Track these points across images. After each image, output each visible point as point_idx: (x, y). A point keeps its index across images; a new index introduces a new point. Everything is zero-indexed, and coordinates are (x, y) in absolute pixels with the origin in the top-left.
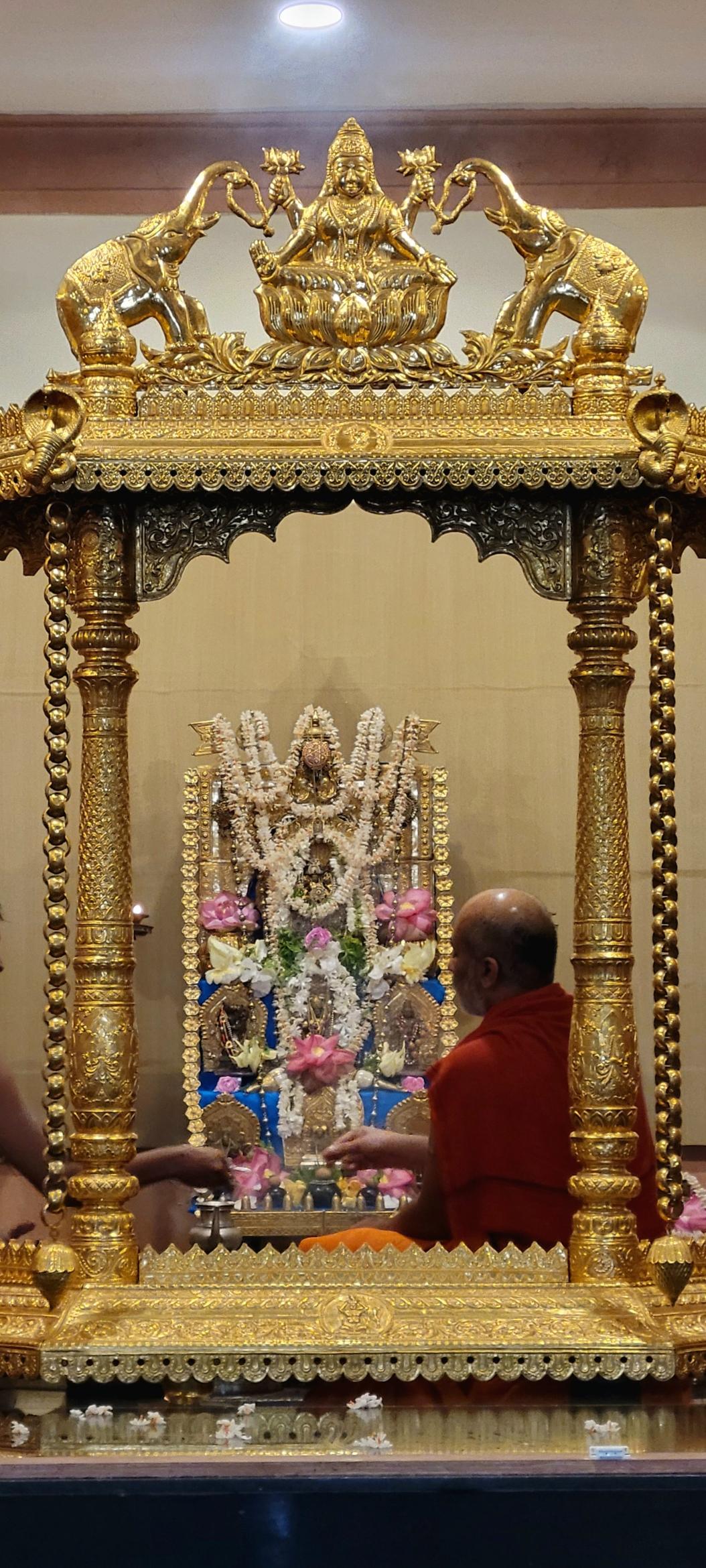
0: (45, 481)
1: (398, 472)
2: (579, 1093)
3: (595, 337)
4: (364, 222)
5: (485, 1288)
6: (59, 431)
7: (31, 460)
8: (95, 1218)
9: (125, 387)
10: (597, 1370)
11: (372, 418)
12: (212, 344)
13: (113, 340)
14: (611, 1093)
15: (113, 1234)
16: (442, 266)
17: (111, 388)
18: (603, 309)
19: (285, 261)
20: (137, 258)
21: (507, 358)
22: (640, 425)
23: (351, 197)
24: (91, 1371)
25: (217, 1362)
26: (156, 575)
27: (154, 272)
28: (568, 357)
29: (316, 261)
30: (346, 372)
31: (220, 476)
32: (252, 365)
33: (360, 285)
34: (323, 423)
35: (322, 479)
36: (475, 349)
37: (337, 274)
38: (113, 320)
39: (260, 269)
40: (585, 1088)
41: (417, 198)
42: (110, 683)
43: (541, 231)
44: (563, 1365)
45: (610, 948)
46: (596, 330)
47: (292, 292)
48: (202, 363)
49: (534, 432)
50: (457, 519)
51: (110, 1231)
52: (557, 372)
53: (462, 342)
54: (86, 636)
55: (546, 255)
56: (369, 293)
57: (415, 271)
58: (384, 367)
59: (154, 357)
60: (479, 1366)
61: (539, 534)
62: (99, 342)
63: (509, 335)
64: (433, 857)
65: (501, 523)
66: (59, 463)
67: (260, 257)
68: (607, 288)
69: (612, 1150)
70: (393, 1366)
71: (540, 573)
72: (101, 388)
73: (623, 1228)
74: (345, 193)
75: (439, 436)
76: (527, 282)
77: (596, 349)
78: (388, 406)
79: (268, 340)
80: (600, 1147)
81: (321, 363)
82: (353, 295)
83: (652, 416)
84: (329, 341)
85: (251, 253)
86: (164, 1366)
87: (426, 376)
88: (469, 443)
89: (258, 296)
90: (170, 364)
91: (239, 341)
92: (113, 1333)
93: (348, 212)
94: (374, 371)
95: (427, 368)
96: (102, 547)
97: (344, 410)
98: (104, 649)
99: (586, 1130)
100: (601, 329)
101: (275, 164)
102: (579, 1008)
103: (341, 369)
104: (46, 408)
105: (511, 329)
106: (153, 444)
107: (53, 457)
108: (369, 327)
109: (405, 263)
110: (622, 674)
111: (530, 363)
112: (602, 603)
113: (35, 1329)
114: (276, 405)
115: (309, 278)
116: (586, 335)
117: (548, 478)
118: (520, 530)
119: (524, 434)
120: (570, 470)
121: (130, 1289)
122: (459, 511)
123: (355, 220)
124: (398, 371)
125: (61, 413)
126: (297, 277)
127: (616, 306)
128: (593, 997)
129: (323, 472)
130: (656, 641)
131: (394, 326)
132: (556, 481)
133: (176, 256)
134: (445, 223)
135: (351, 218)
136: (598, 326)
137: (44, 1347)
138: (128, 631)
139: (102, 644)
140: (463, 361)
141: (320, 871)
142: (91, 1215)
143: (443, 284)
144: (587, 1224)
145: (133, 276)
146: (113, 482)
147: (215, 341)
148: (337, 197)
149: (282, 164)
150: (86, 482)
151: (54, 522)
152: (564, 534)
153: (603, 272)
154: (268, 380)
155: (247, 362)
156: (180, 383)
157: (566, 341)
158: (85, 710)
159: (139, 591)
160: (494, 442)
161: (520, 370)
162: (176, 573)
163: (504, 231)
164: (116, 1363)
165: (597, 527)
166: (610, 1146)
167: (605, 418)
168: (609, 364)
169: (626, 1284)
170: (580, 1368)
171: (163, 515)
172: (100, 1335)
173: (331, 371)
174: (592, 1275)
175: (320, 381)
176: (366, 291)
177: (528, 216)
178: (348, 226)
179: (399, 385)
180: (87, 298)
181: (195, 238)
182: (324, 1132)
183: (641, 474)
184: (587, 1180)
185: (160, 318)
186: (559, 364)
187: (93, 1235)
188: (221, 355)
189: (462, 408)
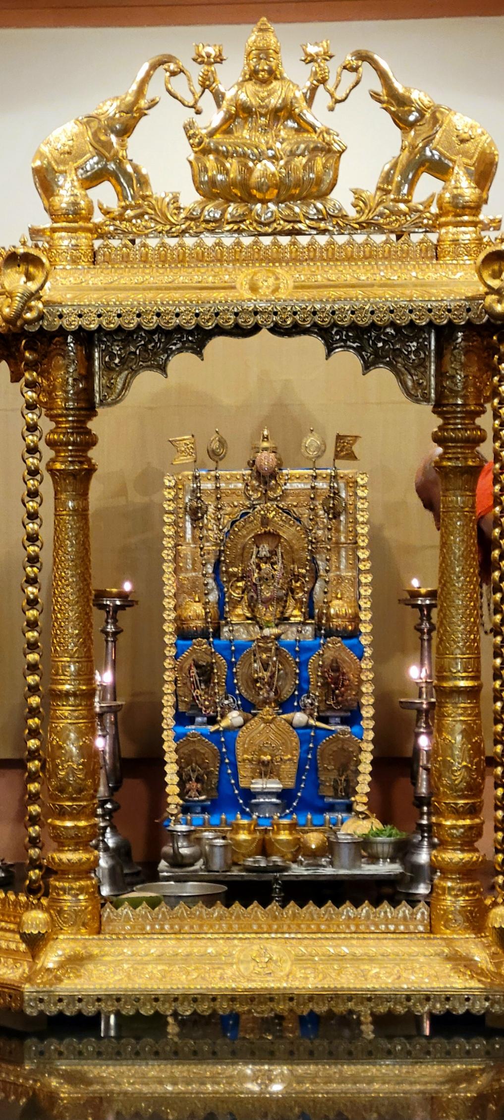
0: (19, 323)
1: (295, 313)
2: (438, 789)
3: (455, 197)
4: (274, 101)
5: (364, 939)
6: (29, 284)
7: (9, 306)
8: (66, 885)
9: (84, 240)
10: (447, 1007)
11: (277, 264)
12: (154, 202)
13: (75, 204)
14: (462, 790)
15: (81, 897)
16: (336, 138)
17: (74, 242)
18: (461, 173)
19: (211, 134)
20: (95, 134)
21: (387, 211)
22: (486, 274)
23: (264, 82)
24: (60, 1006)
25: (156, 1000)
26: (110, 387)
27: (108, 145)
28: (434, 209)
29: (236, 135)
30: (260, 223)
31: (155, 317)
32: (186, 218)
33: (270, 153)
34: (239, 269)
35: (236, 320)
36: (361, 204)
37: (252, 145)
38: (74, 187)
39: (191, 141)
40: (443, 786)
41: (315, 82)
42: (74, 474)
43: (413, 109)
44: (421, 1004)
45: (463, 678)
46: (455, 191)
47: (216, 159)
48: (146, 217)
49: (404, 277)
50: (345, 341)
51: (78, 895)
52: (425, 221)
53: (351, 198)
54: (56, 437)
55: (418, 128)
56: (278, 160)
57: (314, 142)
58: (290, 219)
59: (108, 213)
60: (356, 1004)
61: (409, 353)
62: (64, 205)
63: (388, 192)
64: (356, 543)
65: (380, 345)
66: (30, 309)
67: (191, 132)
68: (465, 154)
69: (463, 833)
70: (291, 1003)
71: (410, 384)
72: (66, 242)
73: (471, 892)
74: (258, 79)
75: (329, 280)
76: (403, 149)
77: (456, 206)
78: (291, 252)
79: (199, 198)
80: (455, 831)
81: (239, 216)
82: (265, 162)
83: (496, 267)
84: (246, 199)
85: (185, 128)
86: (116, 1003)
87: (322, 225)
88: (353, 286)
89: (190, 162)
90: (121, 218)
91: (175, 199)
92: (78, 977)
93: (261, 95)
94: (282, 222)
95: (323, 219)
96: (67, 367)
97: (256, 256)
98: (70, 448)
99: (444, 817)
100: (459, 191)
101: (203, 57)
102: (438, 724)
103: (256, 221)
104: (19, 266)
105: (390, 187)
106: (105, 289)
107: (25, 304)
108: (277, 186)
109: (305, 135)
110: (474, 464)
111: (405, 214)
112: (459, 409)
113: (21, 970)
114: (203, 253)
115: (230, 148)
116: (447, 195)
117: (413, 316)
118: (394, 350)
119: (396, 278)
120: (430, 311)
121: (93, 939)
122: (347, 335)
123: (267, 101)
124: (300, 222)
125: (31, 269)
126: (220, 148)
127: (473, 168)
128: (449, 716)
129: (236, 314)
130: (498, 444)
131: (297, 185)
132: (419, 319)
133: (125, 131)
134: (338, 101)
135: (263, 100)
136: (456, 188)
137: (27, 987)
138: (88, 432)
139: (68, 443)
140: (352, 213)
141: (268, 555)
142: (63, 882)
143: (335, 152)
144: (444, 888)
145: (91, 149)
146: (72, 323)
147: (157, 200)
148: (252, 82)
149: (209, 56)
150: (52, 324)
151: (27, 354)
152: (430, 353)
153: (463, 141)
154: (198, 230)
155: (182, 216)
156: (130, 233)
157: (433, 196)
158: (56, 495)
159: (97, 400)
160: (372, 285)
161: (396, 220)
162: (126, 386)
163: (386, 109)
164: (80, 1000)
165: (455, 348)
166: (462, 830)
167: (461, 262)
168: (466, 218)
169: (474, 936)
170: (434, 1006)
171: (116, 340)
172: (69, 978)
173: (248, 222)
174: (447, 928)
175: (239, 231)
176: (275, 158)
177: (403, 96)
178: (260, 106)
179: (300, 232)
180: (56, 167)
181: (140, 117)
182: (268, 762)
183: (486, 312)
184: (444, 856)
185: (113, 181)
186: (428, 215)
187: (65, 898)
188: (161, 210)
189: (349, 254)
